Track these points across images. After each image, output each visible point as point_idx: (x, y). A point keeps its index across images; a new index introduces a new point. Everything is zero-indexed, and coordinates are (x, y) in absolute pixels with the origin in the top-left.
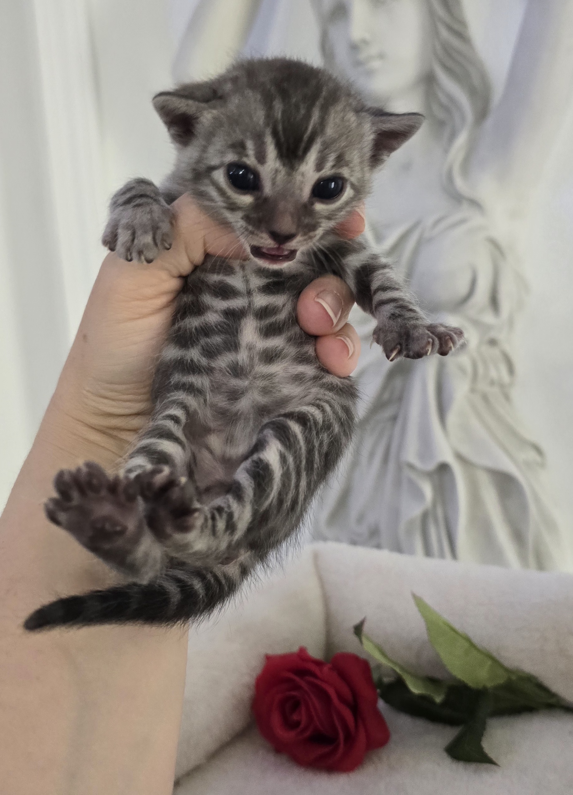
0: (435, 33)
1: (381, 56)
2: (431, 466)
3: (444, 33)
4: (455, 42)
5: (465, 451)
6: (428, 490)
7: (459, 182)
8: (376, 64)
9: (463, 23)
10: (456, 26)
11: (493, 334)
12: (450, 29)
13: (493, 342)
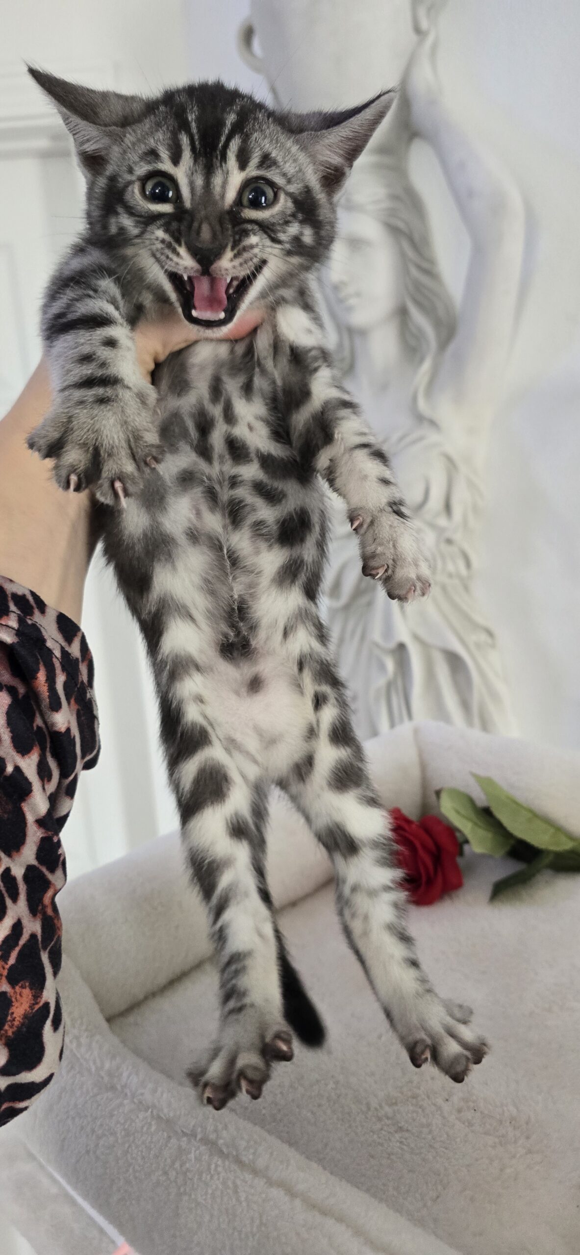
0: (406, 272)
1: (358, 295)
2: (392, 645)
3: (414, 272)
4: (424, 279)
5: (422, 633)
6: (390, 665)
7: (422, 404)
8: (352, 301)
9: (432, 261)
10: (425, 265)
11: (448, 534)
12: (419, 267)
13: (449, 542)
